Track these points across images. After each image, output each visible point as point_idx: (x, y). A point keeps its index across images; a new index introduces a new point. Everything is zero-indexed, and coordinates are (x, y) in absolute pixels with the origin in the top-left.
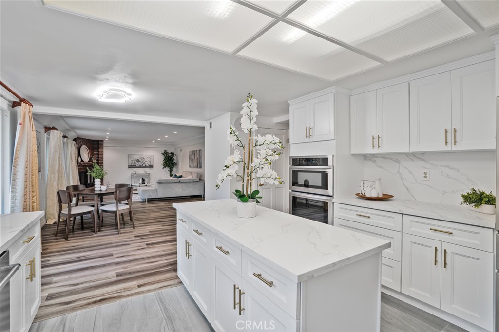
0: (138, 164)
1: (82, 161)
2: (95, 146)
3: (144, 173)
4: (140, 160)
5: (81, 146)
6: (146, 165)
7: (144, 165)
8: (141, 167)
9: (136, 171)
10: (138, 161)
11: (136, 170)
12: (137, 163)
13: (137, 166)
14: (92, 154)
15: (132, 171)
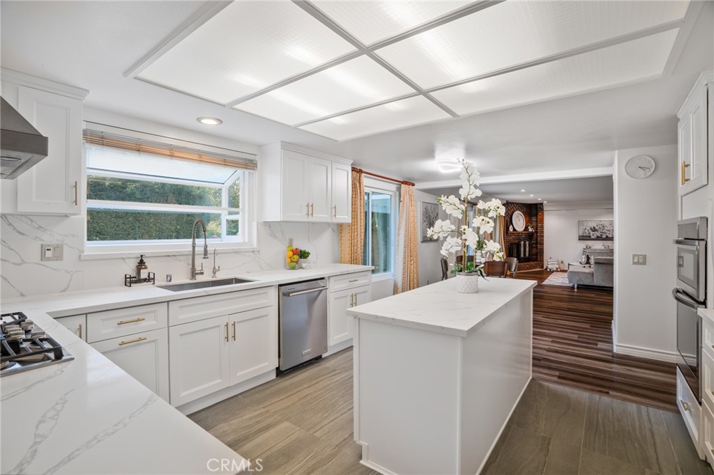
0: (594, 234)
1: (514, 230)
2: (533, 211)
3: (603, 248)
4: (597, 228)
5: (513, 212)
6: (607, 237)
7: (604, 236)
8: (598, 238)
9: (590, 245)
10: (594, 230)
11: (590, 243)
12: (592, 233)
13: (592, 237)
14: (528, 222)
15: (583, 244)
